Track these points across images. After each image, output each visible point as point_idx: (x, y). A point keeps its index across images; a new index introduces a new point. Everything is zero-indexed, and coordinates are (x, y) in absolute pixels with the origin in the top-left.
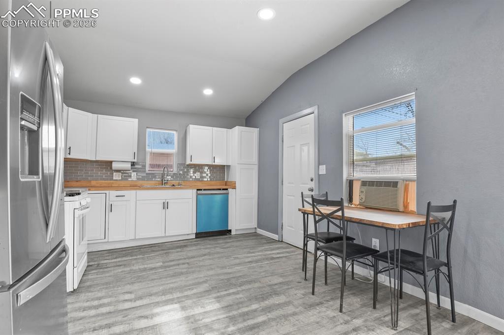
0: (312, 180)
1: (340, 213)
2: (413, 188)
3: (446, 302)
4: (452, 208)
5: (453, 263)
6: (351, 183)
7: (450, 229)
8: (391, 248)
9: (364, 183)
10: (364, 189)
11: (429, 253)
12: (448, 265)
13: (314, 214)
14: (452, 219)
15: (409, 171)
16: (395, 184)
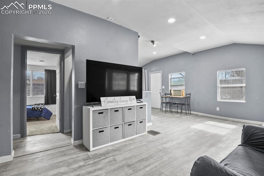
0: (160, 90)
1: (171, 96)
2: (184, 91)
3: (189, 112)
4: (190, 94)
5: (190, 104)
6: (171, 91)
7: (190, 98)
8: (180, 103)
9: (174, 91)
10: (174, 92)
11: (187, 103)
12: (189, 104)
13: (165, 97)
14: (190, 96)
15: (183, 87)
16: (181, 90)
